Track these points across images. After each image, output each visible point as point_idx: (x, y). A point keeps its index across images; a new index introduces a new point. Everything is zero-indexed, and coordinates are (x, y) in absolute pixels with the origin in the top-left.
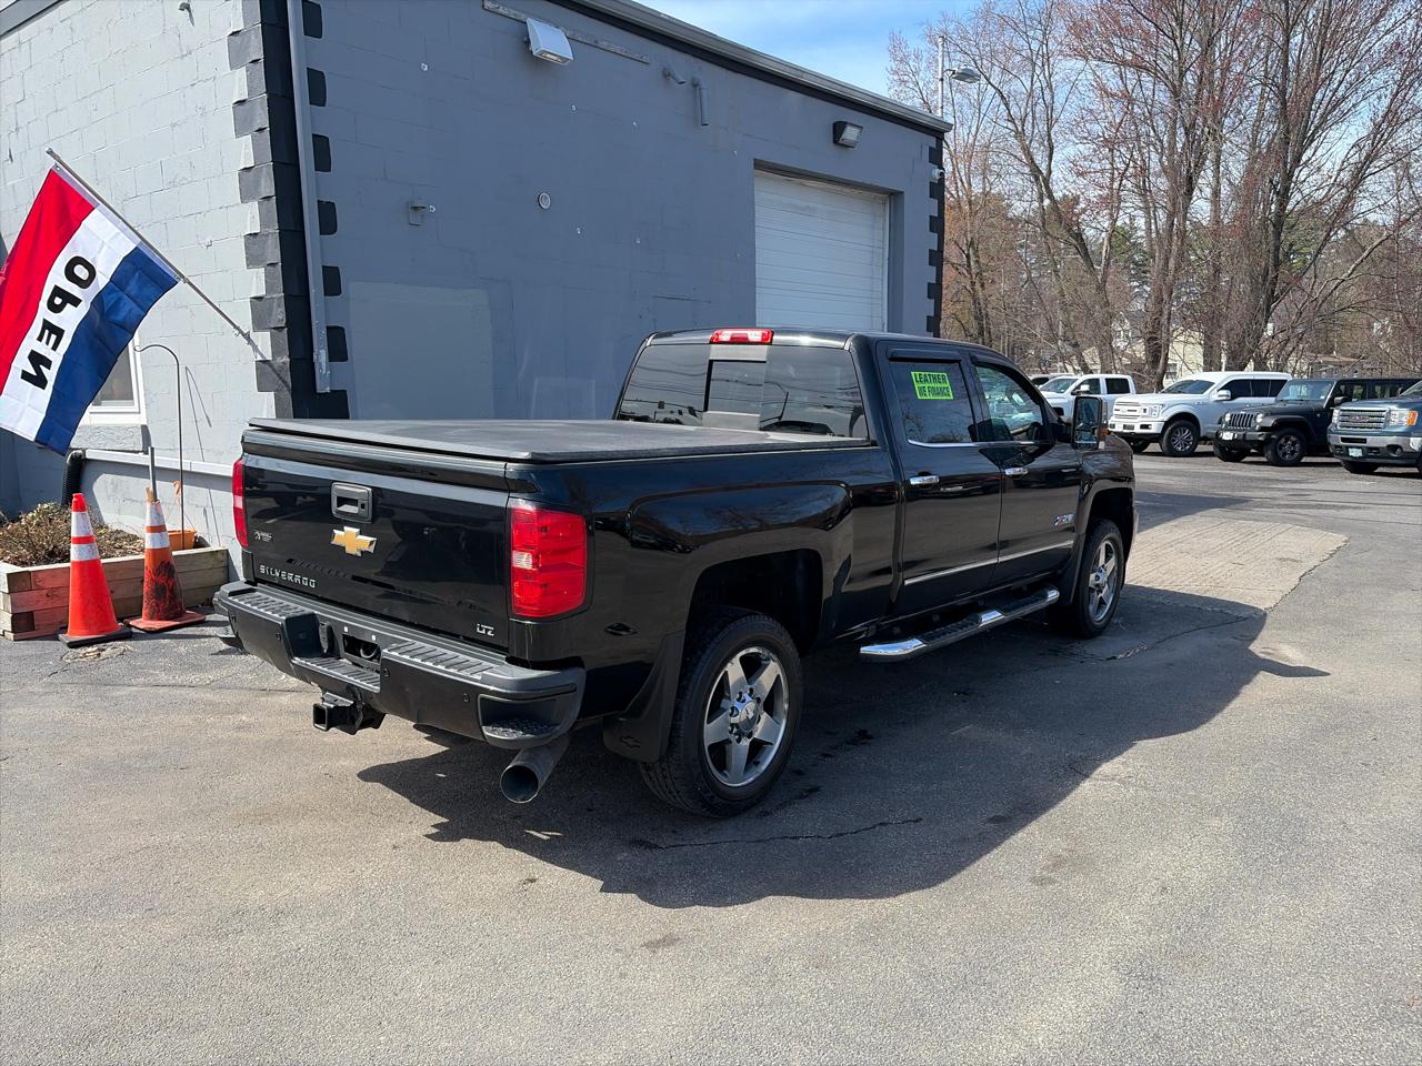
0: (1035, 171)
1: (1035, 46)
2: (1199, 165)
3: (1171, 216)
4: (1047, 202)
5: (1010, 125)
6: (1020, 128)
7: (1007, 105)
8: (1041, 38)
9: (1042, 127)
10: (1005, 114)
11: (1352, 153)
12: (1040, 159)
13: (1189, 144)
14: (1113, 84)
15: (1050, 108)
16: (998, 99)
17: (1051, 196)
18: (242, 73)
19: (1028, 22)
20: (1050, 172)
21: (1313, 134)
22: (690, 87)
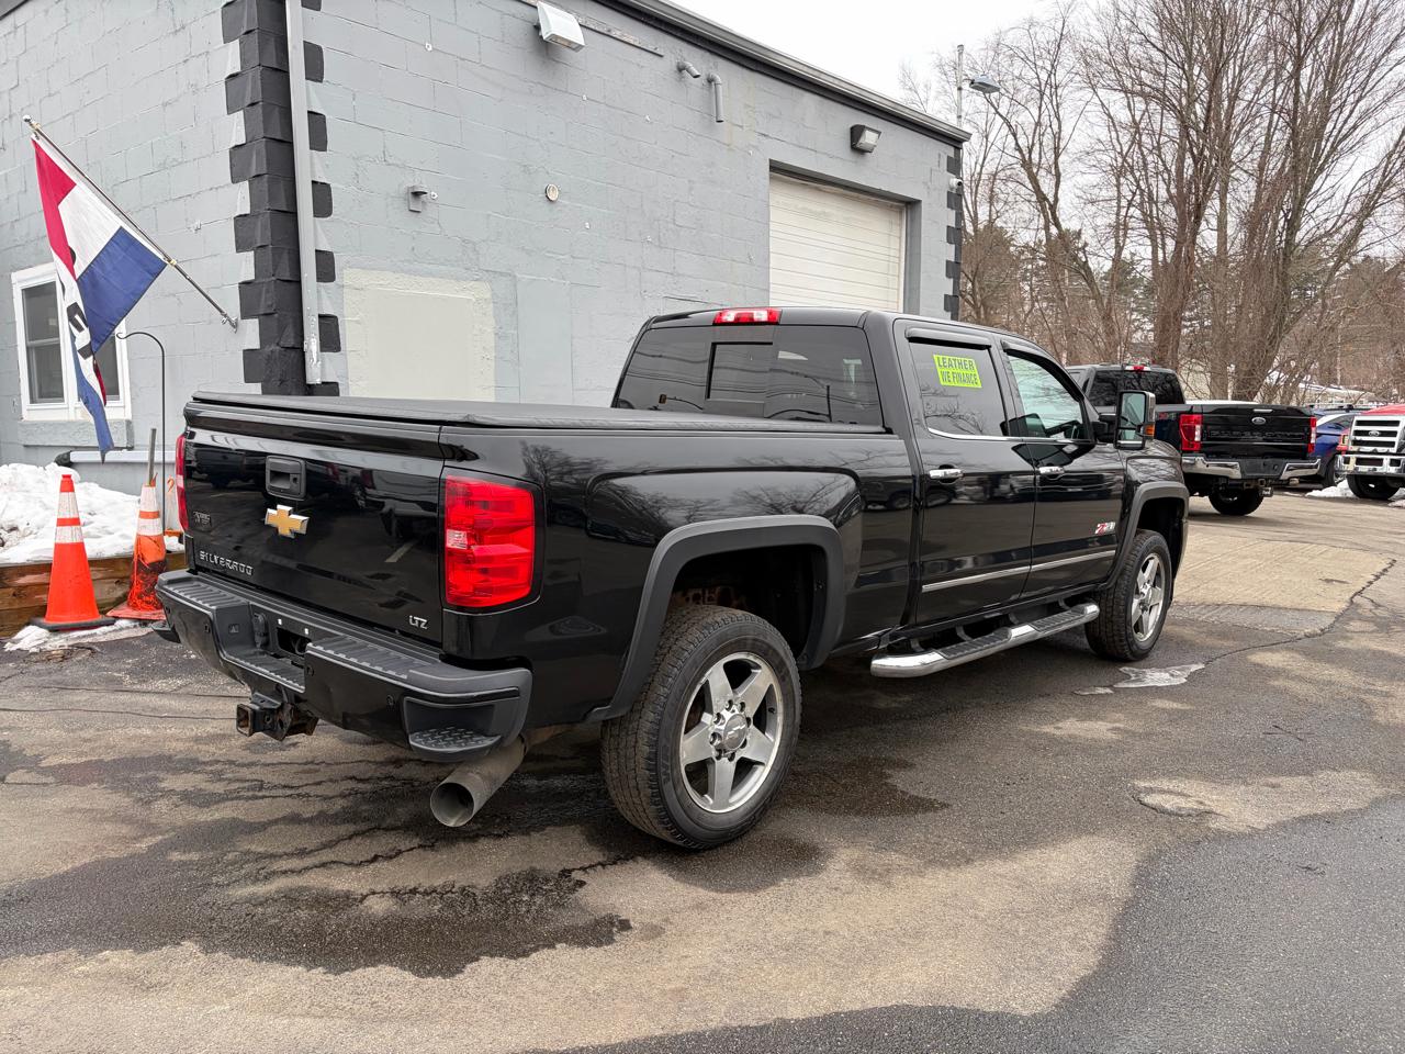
0: (1042, 198)
1: (1044, 76)
2: (1207, 197)
3: (1178, 244)
4: (1054, 230)
5: (1017, 154)
6: (1027, 156)
7: (1015, 135)
8: (1049, 68)
9: (1050, 155)
10: (1013, 145)
11: (1361, 183)
12: (1047, 186)
13: (1197, 171)
14: (1123, 116)
15: (1057, 137)
16: (1005, 129)
17: (1057, 225)
18: (235, 45)
19: (1037, 53)
20: (1056, 200)
21: (1323, 164)
22: (705, 83)
